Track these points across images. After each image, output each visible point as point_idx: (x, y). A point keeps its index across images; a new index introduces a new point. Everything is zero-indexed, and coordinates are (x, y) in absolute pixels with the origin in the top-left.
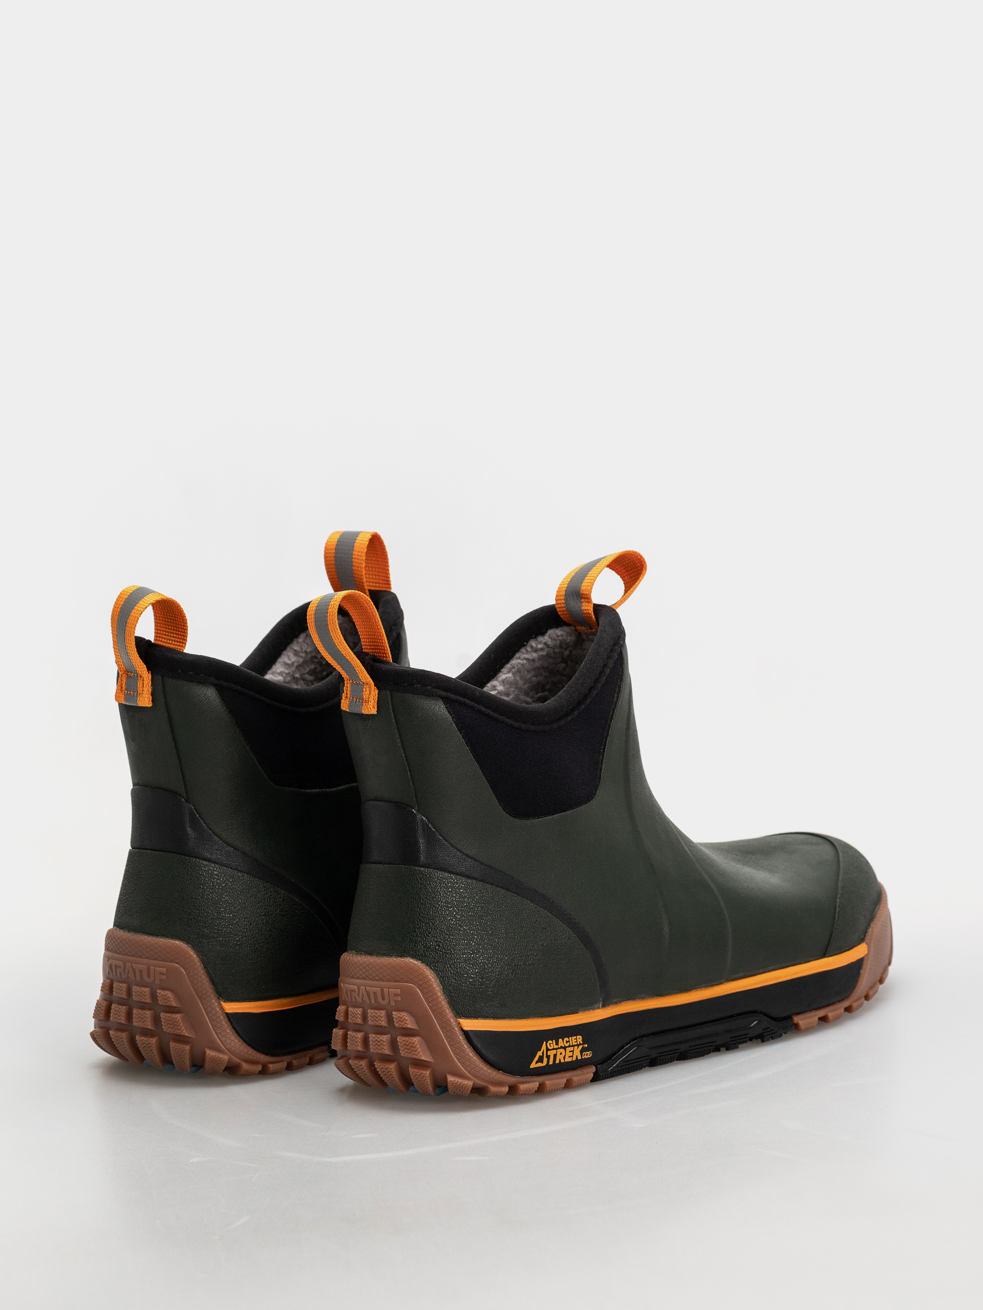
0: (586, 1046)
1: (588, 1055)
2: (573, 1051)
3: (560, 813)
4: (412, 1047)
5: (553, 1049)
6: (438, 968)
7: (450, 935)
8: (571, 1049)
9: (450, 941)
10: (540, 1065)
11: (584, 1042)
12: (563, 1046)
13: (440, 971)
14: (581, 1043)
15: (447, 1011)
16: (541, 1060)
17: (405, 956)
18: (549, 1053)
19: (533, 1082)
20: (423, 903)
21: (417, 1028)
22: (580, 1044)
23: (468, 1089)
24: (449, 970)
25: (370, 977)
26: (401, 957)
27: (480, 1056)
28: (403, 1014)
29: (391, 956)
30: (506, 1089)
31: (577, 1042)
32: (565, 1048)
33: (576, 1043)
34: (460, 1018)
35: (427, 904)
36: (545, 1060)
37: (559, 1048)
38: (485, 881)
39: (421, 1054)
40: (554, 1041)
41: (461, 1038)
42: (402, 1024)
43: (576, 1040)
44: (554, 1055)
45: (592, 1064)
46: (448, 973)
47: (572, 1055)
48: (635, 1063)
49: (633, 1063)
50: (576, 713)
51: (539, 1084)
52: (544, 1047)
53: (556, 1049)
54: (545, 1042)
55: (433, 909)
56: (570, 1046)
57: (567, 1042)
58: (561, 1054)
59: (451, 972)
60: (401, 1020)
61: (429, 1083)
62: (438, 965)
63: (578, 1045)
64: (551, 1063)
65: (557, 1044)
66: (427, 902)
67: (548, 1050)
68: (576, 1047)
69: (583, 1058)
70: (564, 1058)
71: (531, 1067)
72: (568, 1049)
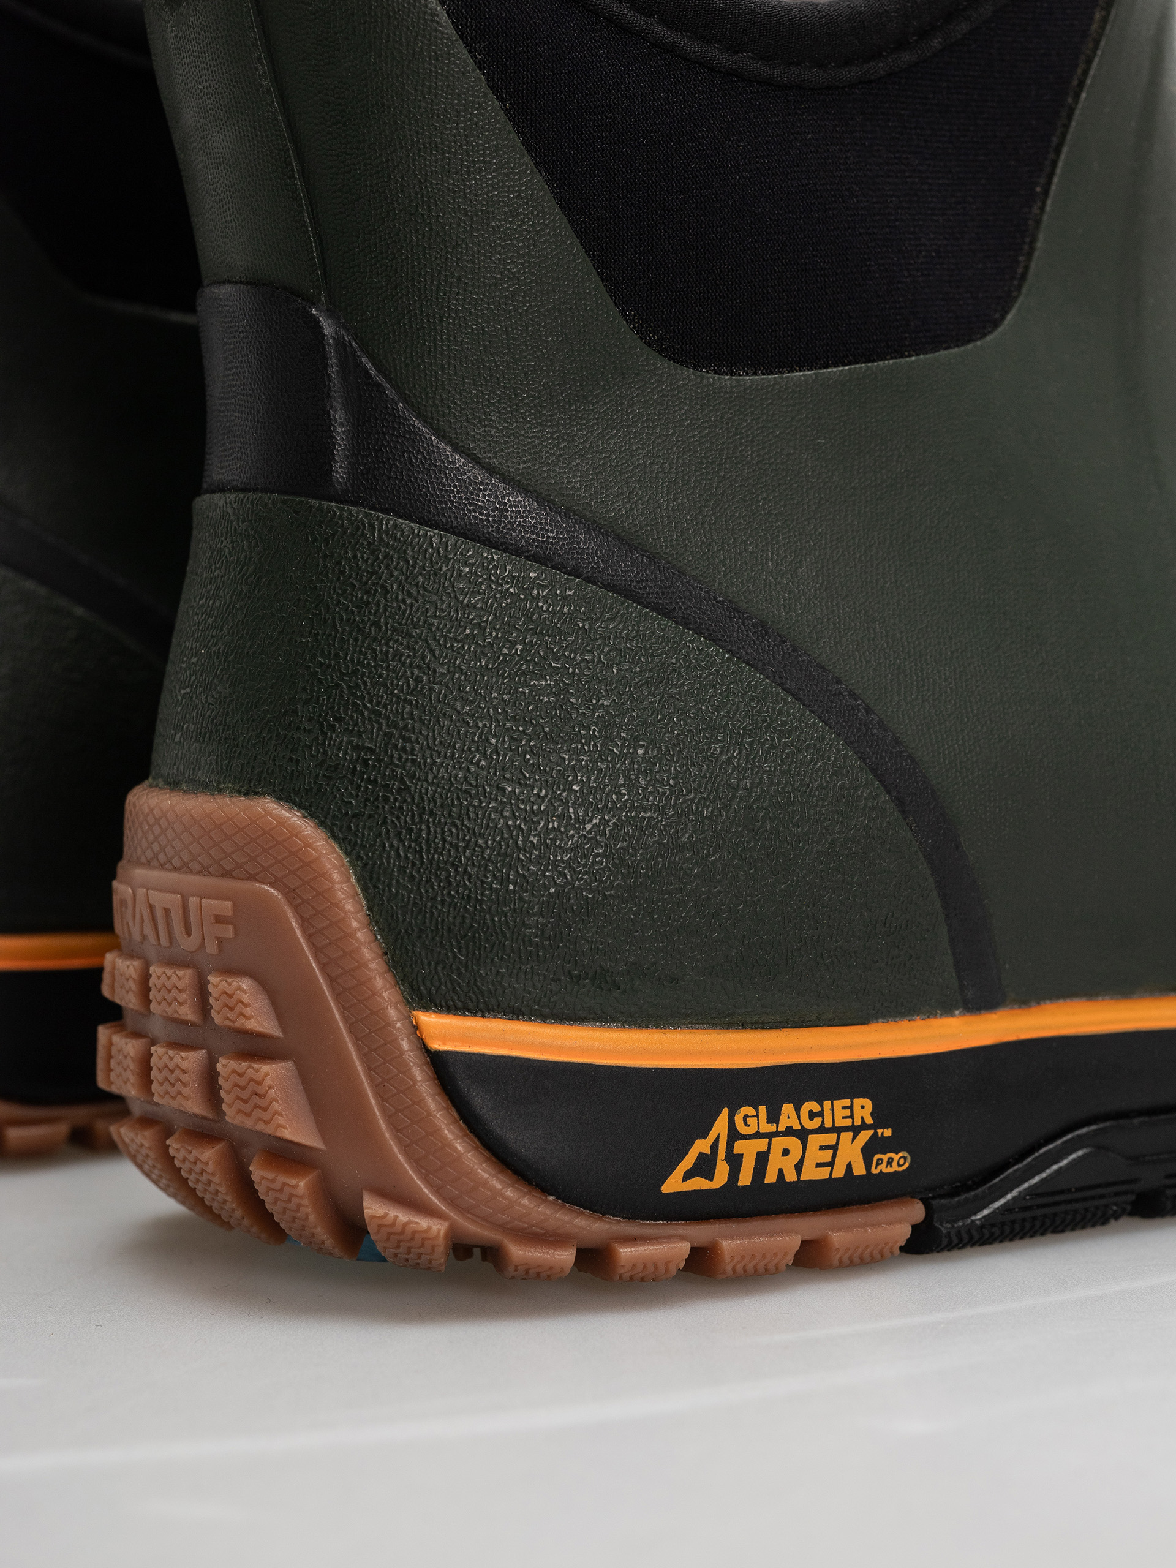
0: (888, 1133)
1: (895, 1163)
2: (834, 1148)
3: (850, 363)
4: (255, 1094)
5: (758, 1135)
6: (356, 835)
7: (405, 727)
8: (830, 1139)
9: (404, 749)
10: (699, 1184)
11: (880, 1118)
12: (797, 1127)
13: (363, 846)
14: (869, 1121)
15: (379, 983)
16: (704, 1167)
17: (256, 793)
18: (739, 1147)
19: (670, 1238)
20: (325, 621)
21: (278, 1033)
22: (864, 1126)
23: (433, 1247)
24: (392, 846)
25: (176, 862)
26: (246, 794)
27: (480, 1139)
28: (235, 984)
29: (220, 791)
30: (566, 1257)
31: (852, 1117)
32: (803, 1135)
33: (848, 1122)
34: (426, 1008)
35: (338, 623)
36: (722, 1170)
37: (777, 1134)
38: (551, 560)
39: (281, 1120)
40: (763, 1109)
41: (420, 1075)
42: (232, 1015)
43: (847, 1112)
44: (759, 1154)
45: (913, 1196)
46: (389, 857)
47: (829, 1160)
48: (1077, 1201)
49: (1070, 1202)
50: (936, 42)
51: (693, 1249)
52: (720, 1126)
53: (770, 1136)
54: (725, 1111)
55: (356, 639)
56: (822, 1130)
57: (812, 1115)
58: (786, 1152)
59: (398, 855)
60: (232, 1004)
61: (312, 1218)
62: (357, 826)
63: (856, 1130)
64: (745, 1178)
65: (773, 1118)
66: (341, 619)
67: (734, 1135)
68: (846, 1136)
69: (874, 1171)
70: (799, 1167)
71: (667, 1188)
72: (814, 1141)
